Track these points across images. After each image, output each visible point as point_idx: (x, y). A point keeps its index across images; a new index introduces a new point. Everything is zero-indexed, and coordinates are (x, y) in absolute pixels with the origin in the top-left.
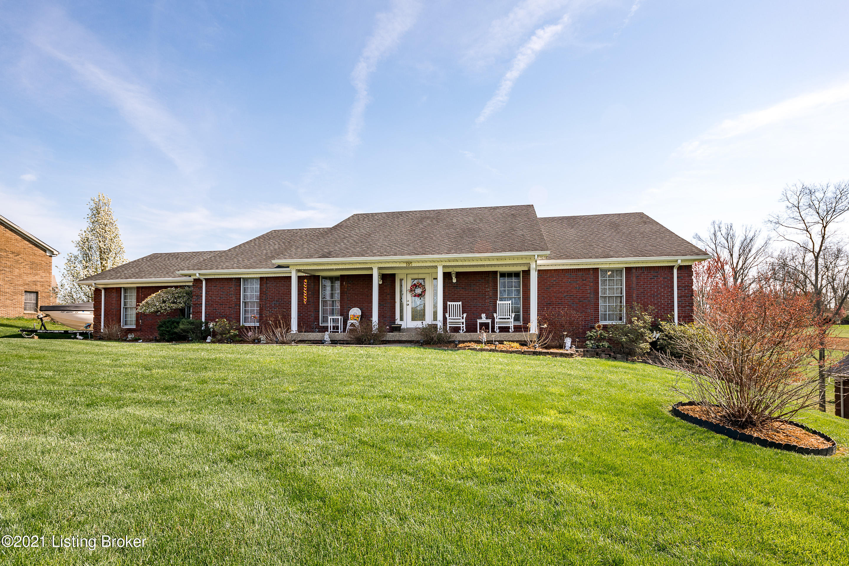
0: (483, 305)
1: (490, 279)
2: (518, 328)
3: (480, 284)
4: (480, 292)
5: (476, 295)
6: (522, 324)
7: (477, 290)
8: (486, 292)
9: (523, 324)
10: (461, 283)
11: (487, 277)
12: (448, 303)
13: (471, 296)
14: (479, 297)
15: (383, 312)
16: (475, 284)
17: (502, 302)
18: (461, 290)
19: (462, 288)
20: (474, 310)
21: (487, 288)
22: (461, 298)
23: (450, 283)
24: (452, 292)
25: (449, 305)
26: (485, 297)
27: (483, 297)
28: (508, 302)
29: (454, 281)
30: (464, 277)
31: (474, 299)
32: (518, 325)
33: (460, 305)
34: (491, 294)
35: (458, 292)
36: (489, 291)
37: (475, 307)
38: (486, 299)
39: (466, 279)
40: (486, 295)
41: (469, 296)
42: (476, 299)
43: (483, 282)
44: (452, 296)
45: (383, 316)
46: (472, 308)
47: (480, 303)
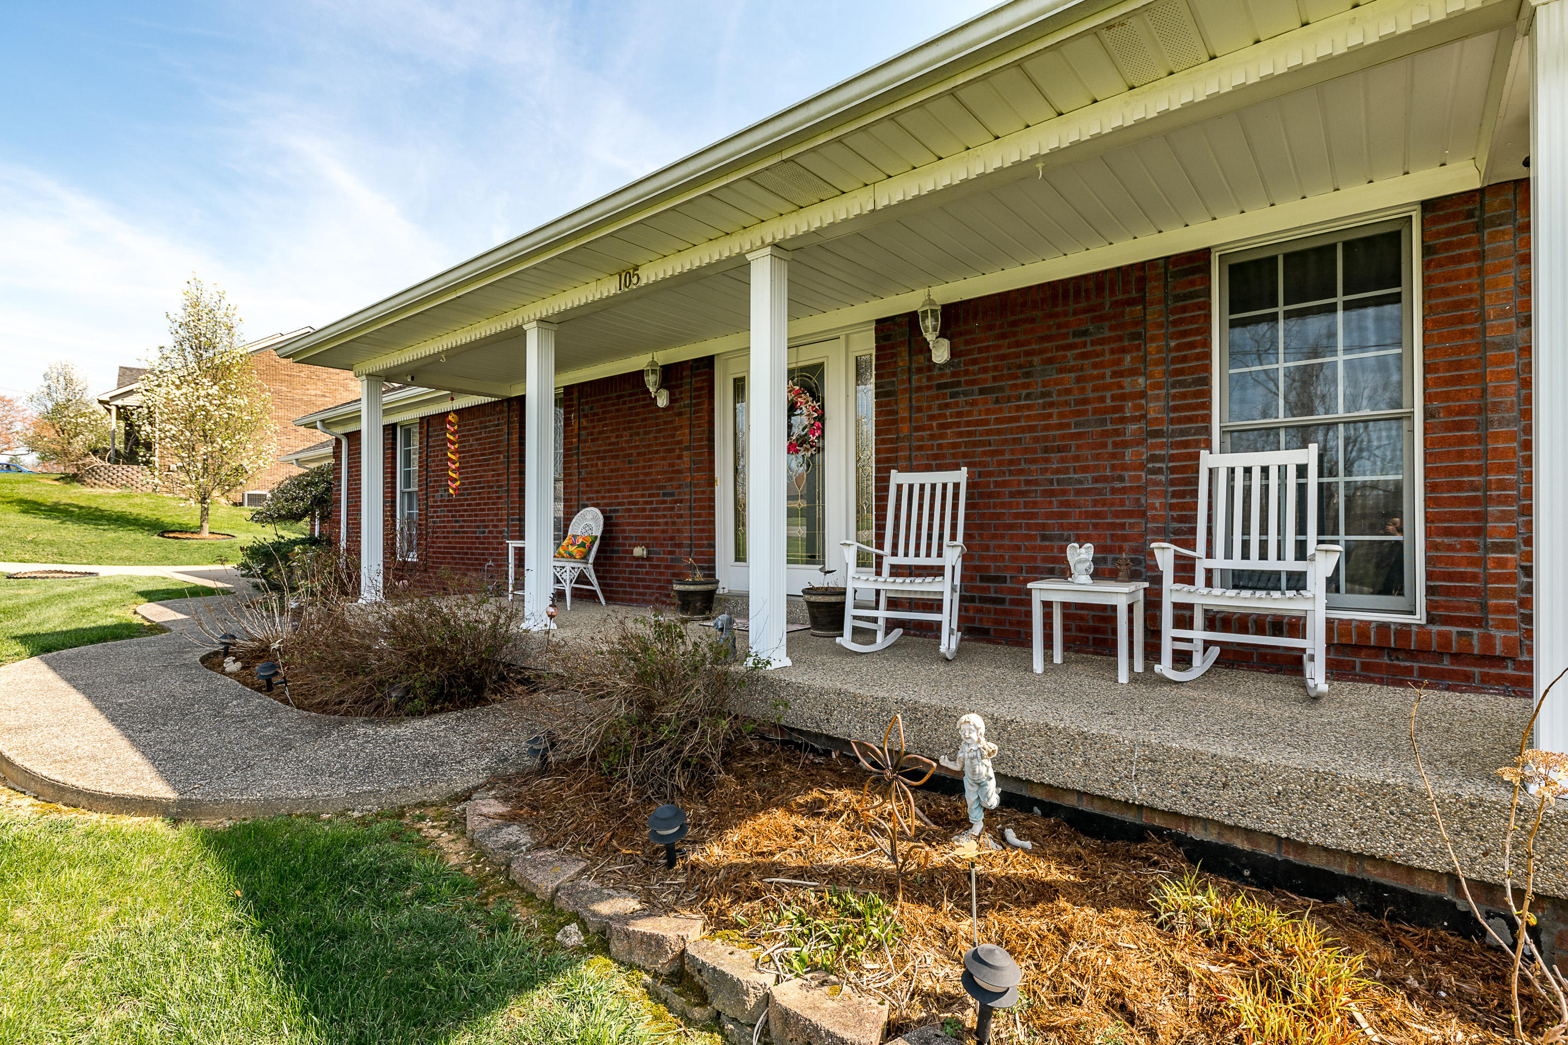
0: (1104, 479)
1: (1154, 314)
2: (1379, 649)
3: (1084, 356)
4: (1085, 401)
5: (1061, 426)
6: (1420, 617)
7: (1068, 392)
8: (1123, 397)
9: (1431, 619)
10: (974, 362)
11: (1131, 302)
12: (896, 477)
13: (1032, 429)
14: (1079, 436)
15: (674, 523)
16: (1050, 361)
17: (1240, 460)
18: (973, 403)
19: (982, 392)
20: (1049, 516)
21: (1133, 372)
22: (975, 444)
23: (920, 370)
24: (931, 418)
25: (900, 487)
26: (1117, 433)
27: (1105, 434)
28: (1291, 458)
29: (941, 353)
30: (990, 328)
31: (1046, 450)
32: (1383, 627)
33: (956, 486)
34: (1154, 408)
35: (959, 414)
36: (1142, 395)
37: (1052, 493)
38: (1125, 444)
39: (1003, 336)
40: (1123, 420)
41: (1022, 430)
42: (1059, 449)
43: (1101, 342)
44: (932, 437)
45: (672, 538)
46: (1035, 504)
47: (1085, 469)
